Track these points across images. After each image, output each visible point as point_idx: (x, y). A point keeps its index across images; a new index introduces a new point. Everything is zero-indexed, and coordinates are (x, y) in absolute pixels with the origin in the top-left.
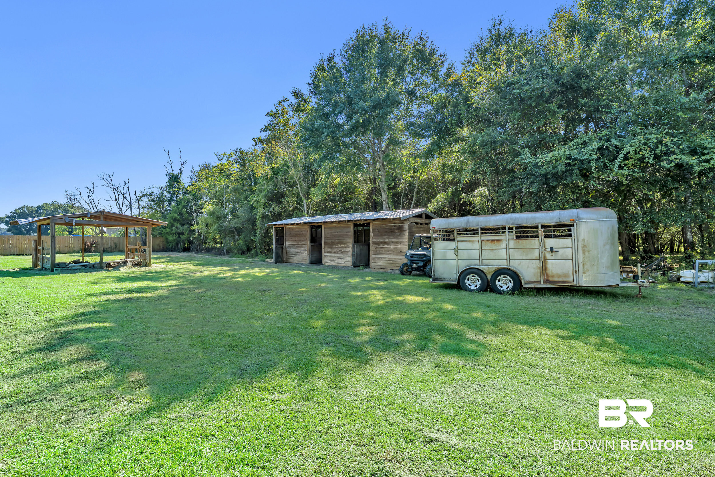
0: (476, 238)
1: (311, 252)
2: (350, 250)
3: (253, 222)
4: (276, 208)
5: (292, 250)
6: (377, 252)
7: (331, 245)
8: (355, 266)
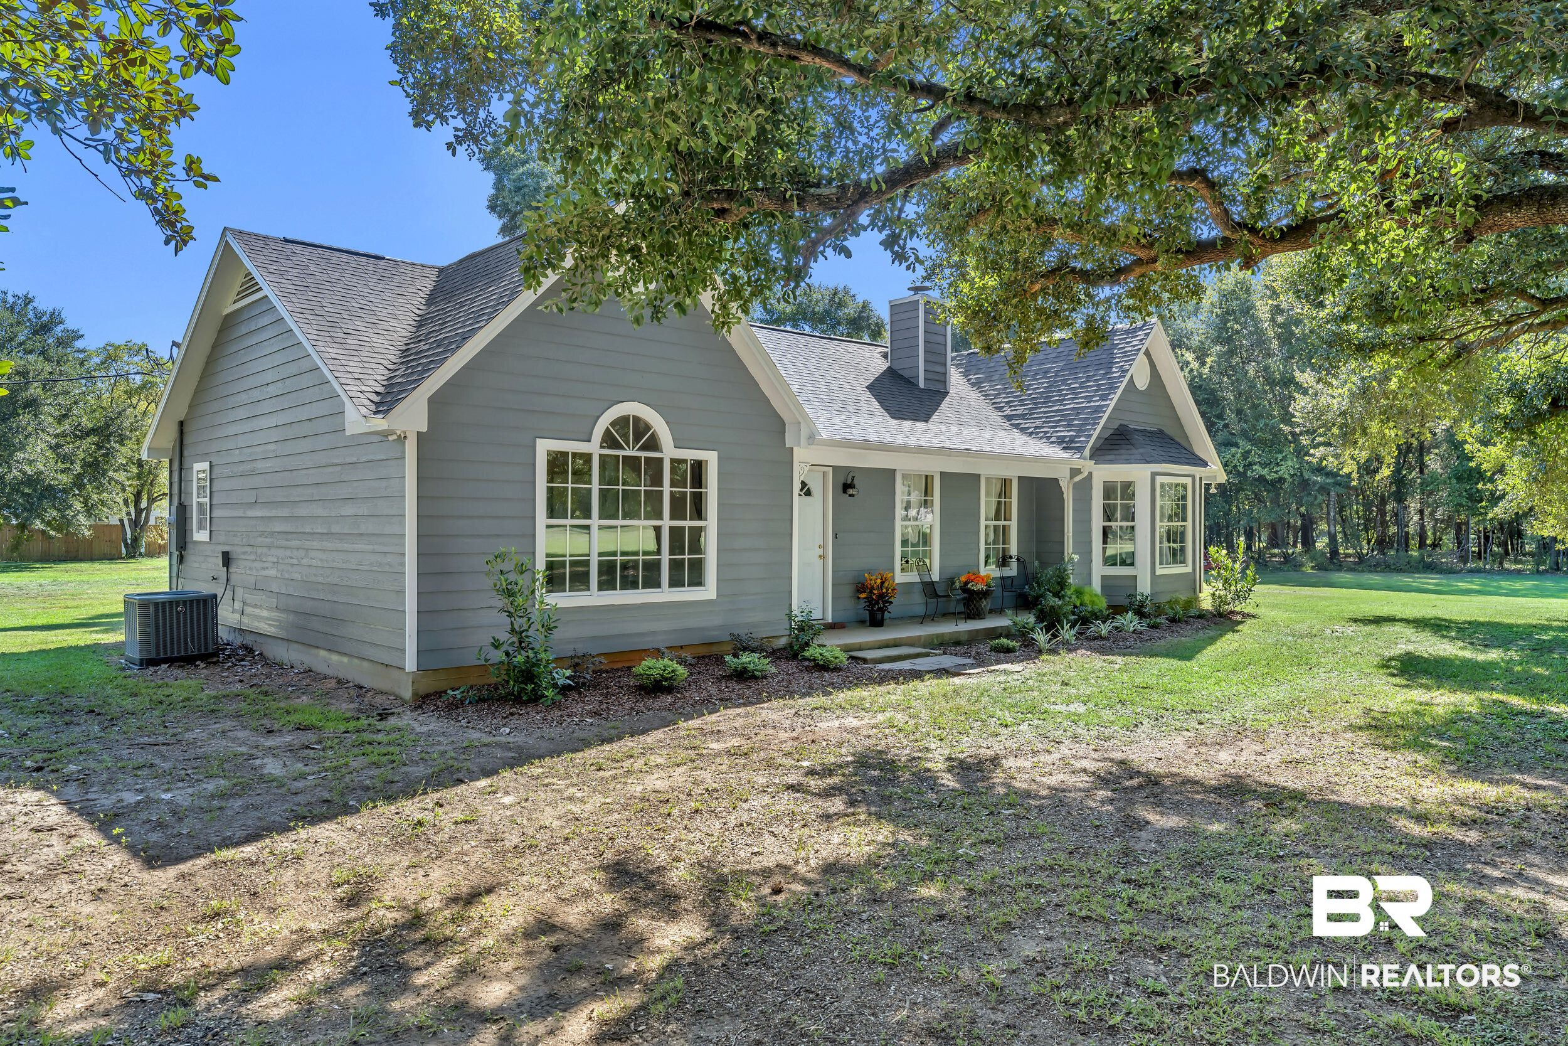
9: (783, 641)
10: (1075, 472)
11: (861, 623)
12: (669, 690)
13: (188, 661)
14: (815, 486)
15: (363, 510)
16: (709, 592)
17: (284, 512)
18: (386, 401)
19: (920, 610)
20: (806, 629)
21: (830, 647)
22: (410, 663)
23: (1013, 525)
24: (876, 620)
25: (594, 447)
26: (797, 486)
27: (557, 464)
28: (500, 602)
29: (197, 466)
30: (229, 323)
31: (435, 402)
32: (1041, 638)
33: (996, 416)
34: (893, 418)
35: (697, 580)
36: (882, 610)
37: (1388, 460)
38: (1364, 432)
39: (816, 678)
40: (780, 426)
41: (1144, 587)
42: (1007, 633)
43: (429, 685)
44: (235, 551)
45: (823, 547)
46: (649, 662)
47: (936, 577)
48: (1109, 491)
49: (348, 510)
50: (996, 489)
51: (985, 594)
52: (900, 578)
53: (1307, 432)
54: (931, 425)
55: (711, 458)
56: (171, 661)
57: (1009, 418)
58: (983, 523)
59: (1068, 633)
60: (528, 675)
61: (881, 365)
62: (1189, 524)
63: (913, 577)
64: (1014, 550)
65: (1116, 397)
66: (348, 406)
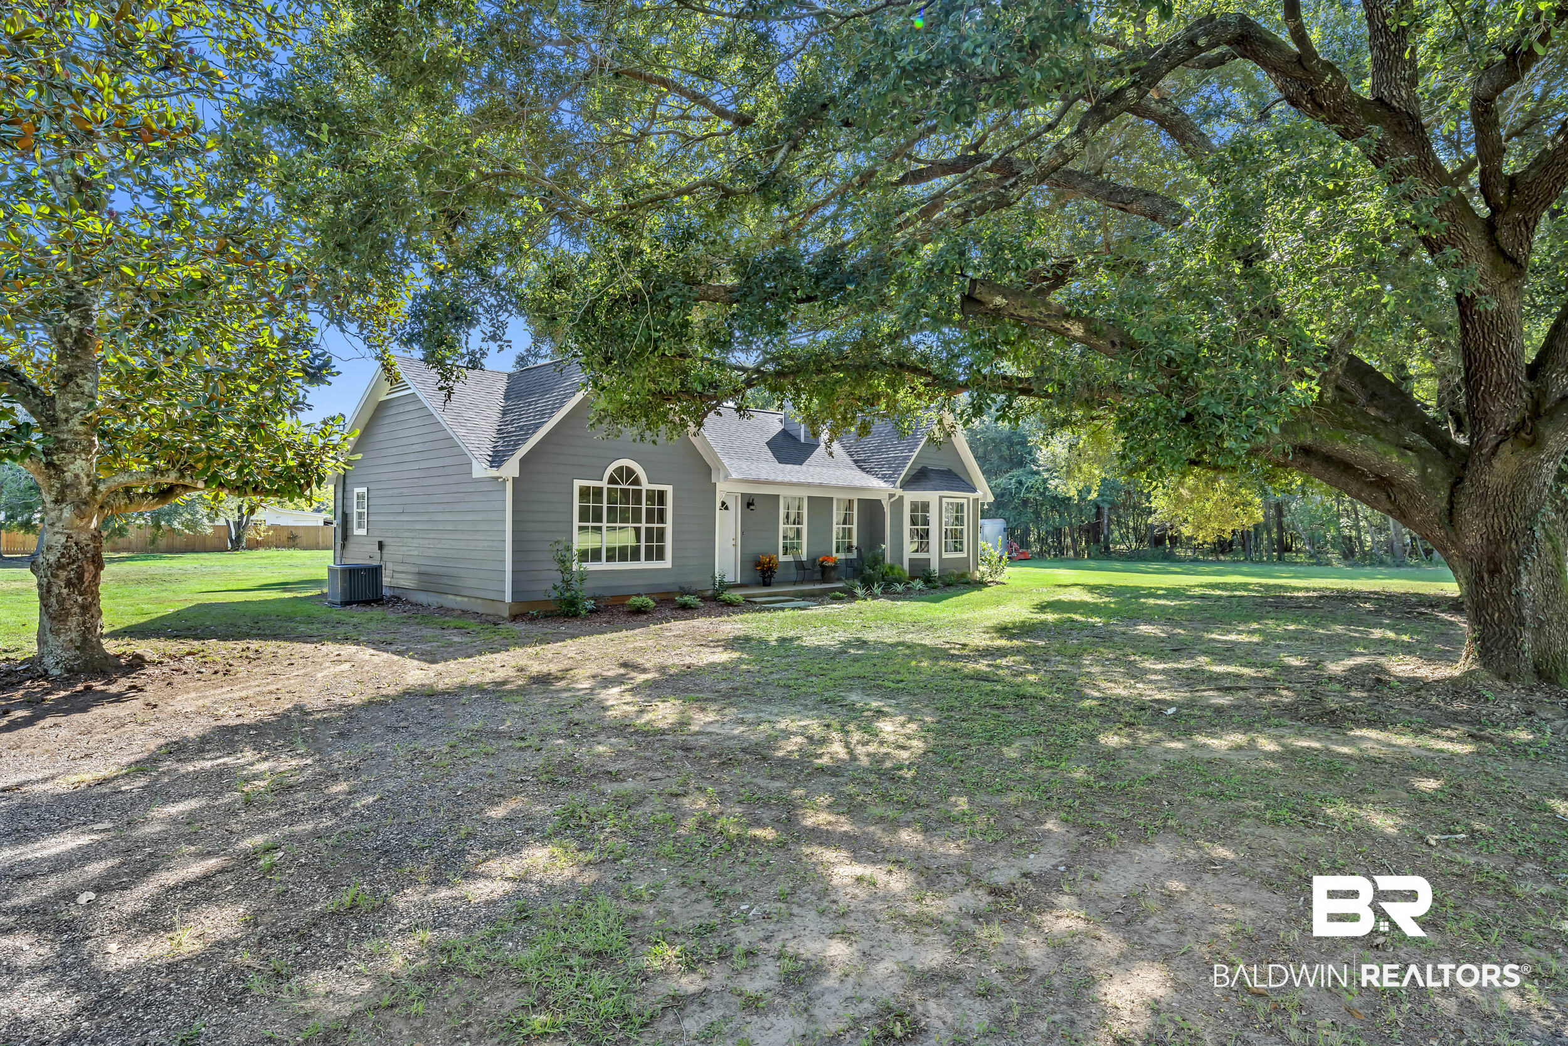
9: (710, 593)
10: (891, 496)
11: (758, 585)
12: (645, 613)
13: (367, 603)
14: (731, 504)
15: (479, 517)
16: (667, 563)
17: (425, 518)
18: (497, 459)
19: (794, 578)
20: (726, 587)
21: (736, 595)
22: (508, 598)
23: (855, 527)
24: (766, 584)
25: (604, 484)
26: (718, 505)
27: (584, 492)
28: (556, 566)
29: (357, 490)
30: (382, 407)
31: (522, 461)
32: (859, 592)
33: (848, 460)
34: (781, 461)
35: (661, 556)
36: (770, 577)
37: (1095, 488)
38: (1080, 469)
39: (725, 609)
40: (709, 470)
41: (935, 566)
42: (841, 590)
43: (517, 610)
44: (386, 541)
45: (735, 539)
46: (634, 598)
47: (804, 558)
48: (915, 507)
49: (470, 517)
50: (843, 507)
51: (834, 568)
52: (782, 558)
53: (1048, 470)
54: (804, 467)
55: (669, 489)
56: (358, 603)
57: (856, 462)
58: (835, 527)
59: (877, 590)
60: (572, 602)
61: (778, 427)
62: (965, 527)
63: (789, 558)
64: (855, 543)
65: (917, 451)
66: (474, 462)
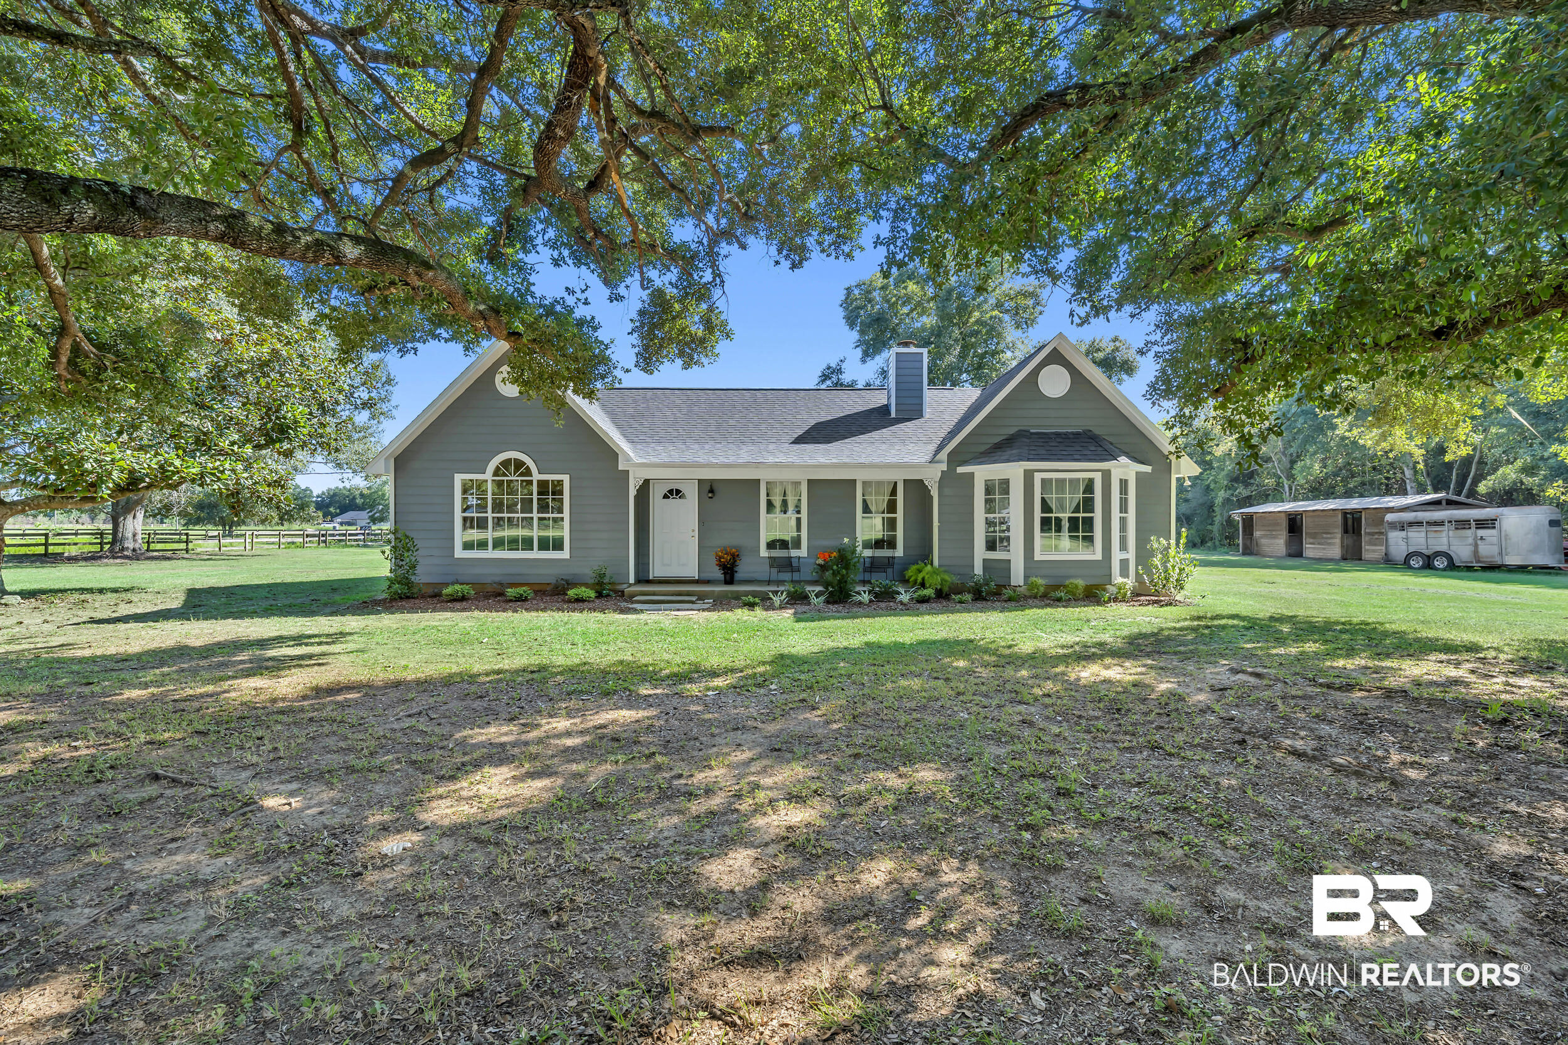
0: (1423, 529)
1: (1289, 544)
2: (1338, 541)
3: (1211, 507)
4: (1242, 491)
5: (1263, 541)
6: (1371, 543)
7: (1314, 536)
8: (1344, 558)
14: (689, 491)
16: (565, 554)
23: (900, 516)
25: (488, 476)
27: (467, 486)
35: (557, 547)
40: (616, 456)
45: (695, 530)
47: (804, 554)
48: (989, 488)
52: (766, 553)
55: (566, 478)
58: (859, 515)
63: (779, 554)
65: (990, 408)
